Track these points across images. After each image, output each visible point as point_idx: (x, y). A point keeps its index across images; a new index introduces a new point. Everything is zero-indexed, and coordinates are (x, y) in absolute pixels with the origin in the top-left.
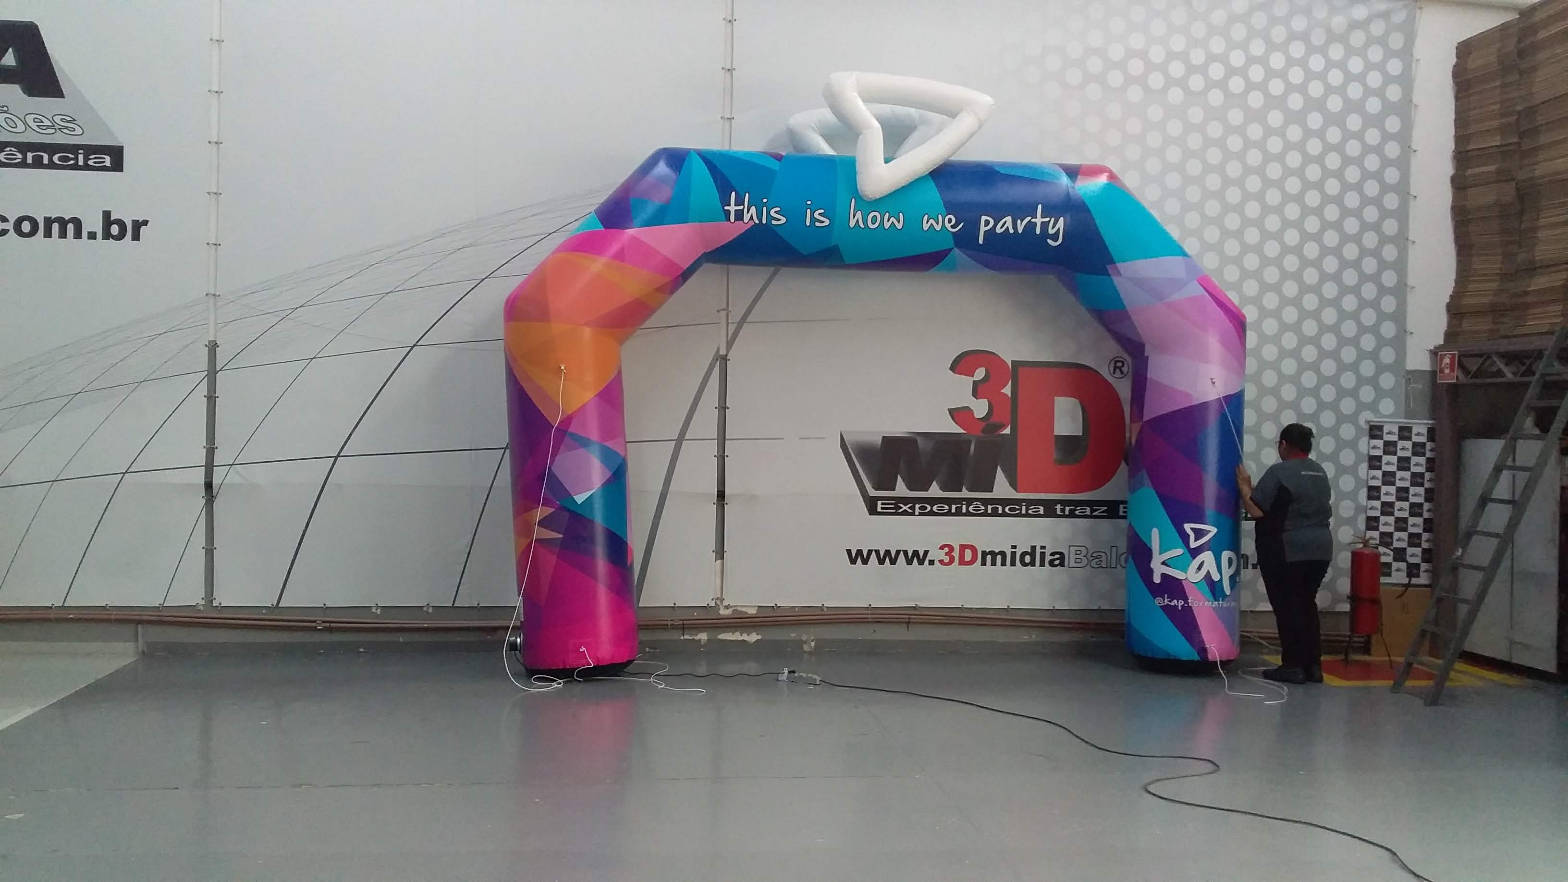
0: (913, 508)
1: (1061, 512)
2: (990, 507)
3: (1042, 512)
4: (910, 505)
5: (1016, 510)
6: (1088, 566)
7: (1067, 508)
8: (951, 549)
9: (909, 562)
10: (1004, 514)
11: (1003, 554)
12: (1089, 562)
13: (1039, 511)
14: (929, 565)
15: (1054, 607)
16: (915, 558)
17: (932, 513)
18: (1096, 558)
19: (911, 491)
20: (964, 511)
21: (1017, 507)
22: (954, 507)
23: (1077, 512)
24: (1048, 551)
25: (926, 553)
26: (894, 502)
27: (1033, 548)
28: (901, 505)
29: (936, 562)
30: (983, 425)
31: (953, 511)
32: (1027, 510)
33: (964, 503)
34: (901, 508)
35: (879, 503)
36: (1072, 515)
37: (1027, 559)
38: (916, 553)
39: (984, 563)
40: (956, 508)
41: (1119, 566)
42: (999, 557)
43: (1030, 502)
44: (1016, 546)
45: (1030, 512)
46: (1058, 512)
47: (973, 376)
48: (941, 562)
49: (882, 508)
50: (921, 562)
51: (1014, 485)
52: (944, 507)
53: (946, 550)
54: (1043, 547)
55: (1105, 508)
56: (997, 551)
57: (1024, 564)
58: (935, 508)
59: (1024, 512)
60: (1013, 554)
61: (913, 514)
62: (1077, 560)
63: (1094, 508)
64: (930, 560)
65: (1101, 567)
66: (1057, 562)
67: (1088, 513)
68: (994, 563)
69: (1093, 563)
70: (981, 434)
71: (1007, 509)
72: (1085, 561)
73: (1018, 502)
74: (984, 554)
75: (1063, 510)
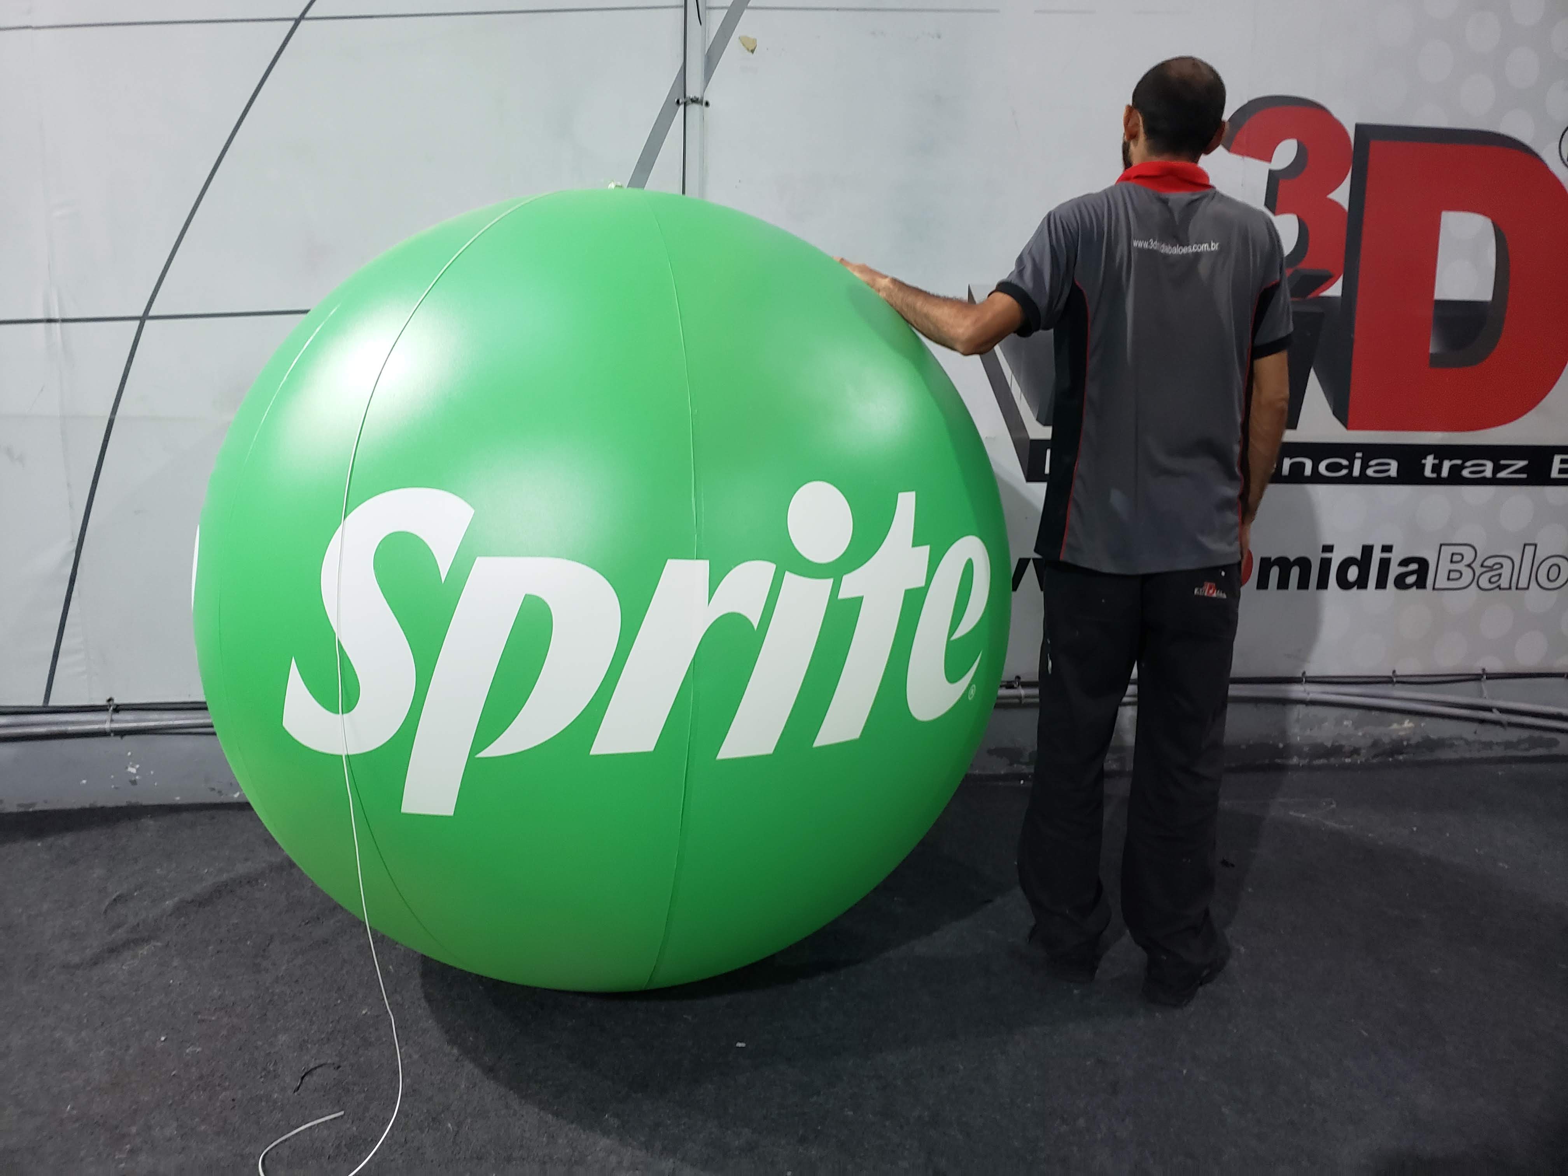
1: (1432, 472)
2: (1287, 463)
3: (1393, 472)
5: (1339, 467)
6: (1474, 584)
7: (1447, 465)
12: (1476, 579)
13: (1388, 470)
15: (1394, 672)
18: (1491, 569)
21: (1345, 462)
23: (1465, 473)
24: (1396, 557)
32: (1364, 467)
35: (1048, 453)
36: (1455, 478)
37: (1353, 573)
41: (1533, 583)
43: (1371, 451)
45: (1370, 472)
46: (1428, 473)
47: (1269, 160)
51: (1341, 412)
55: (1522, 463)
57: (1344, 584)
59: (1356, 472)
62: (1453, 576)
63: (1503, 462)
65: (1499, 587)
66: (1411, 579)
67: (1488, 473)
69: (1484, 582)
71: (1322, 468)
72: (1468, 574)
73: (1347, 450)
75: (1437, 468)
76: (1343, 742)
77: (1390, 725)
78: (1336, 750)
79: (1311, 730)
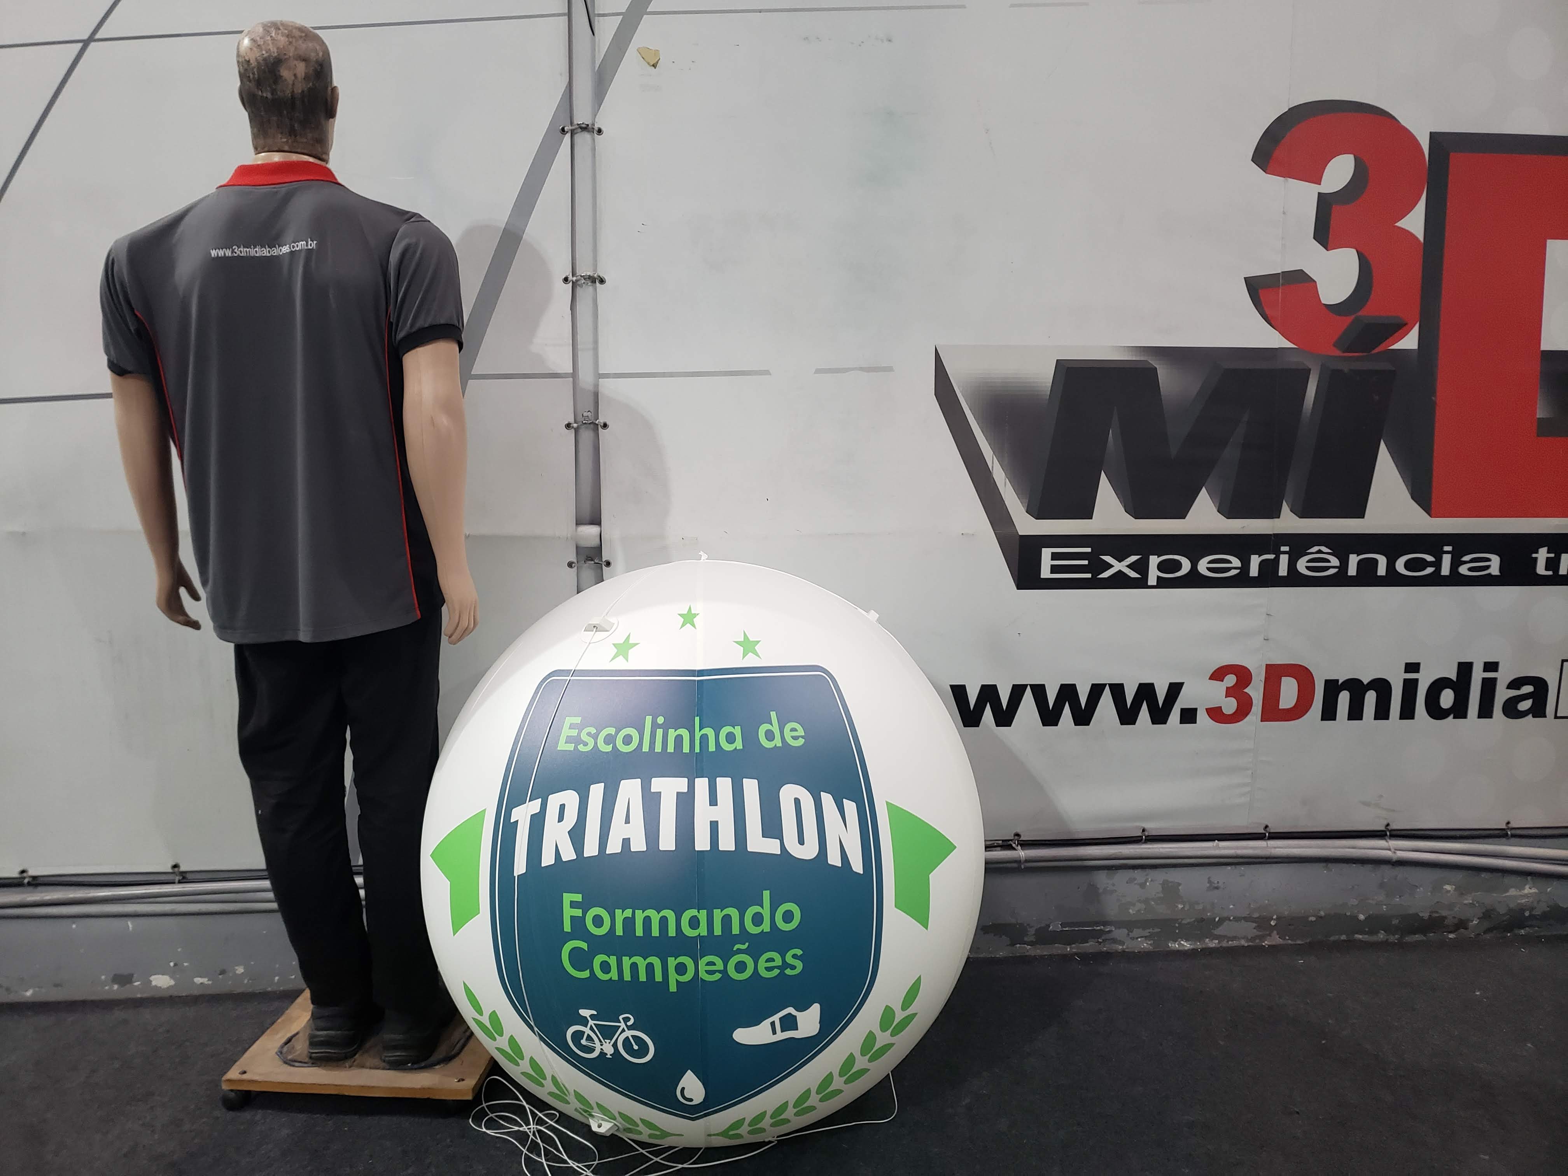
0: (1141, 567)
1: (1547, 569)
2: (1354, 560)
3: (1495, 571)
4: (1134, 558)
8: (1243, 675)
9: (1127, 716)
10: (1393, 579)
11: (1382, 687)
13: (1488, 567)
14: (1182, 721)
15: (1508, 822)
16: (1145, 706)
17: (1194, 580)
19: (1136, 519)
20: (1283, 571)
21: (1429, 558)
22: (1255, 561)
24: (1503, 677)
25: (1175, 689)
26: (1089, 550)
27: (1465, 669)
28: (1108, 559)
29: (1202, 716)
30: (1344, 322)
31: (1254, 571)
32: (1456, 563)
33: (1283, 549)
34: (1111, 566)
35: (1046, 553)
37: (1447, 699)
38: (1146, 691)
39: (1329, 713)
40: (1262, 564)
42: (1371, 698)
43: (1465, 544)
44: (1418, 664)
45: (1463, 570)
46: (1541, 569)
47: (1318, 181)
48: (1216, 714)
49: (1054, 569)
50: (1159, 716)
51: (1421, 495)
52: (1229, 562)
53: (1231, 680)
54: (1491, 666)
56: (1365, 682)
58: (1203, 566)
59: (1445, 570)
60: (1410, 687)
61: (1141, 583)
64: (1182, 709)
66: (1525, 705)
68: (1356, 713)
70: (1338, 353)
71: (1400, 565)
73: (1431, 543)
74: (1332, 688)
75: (1552, 564)
76: (1444, 913)
77: (1507, 891)
78: (1434, 924)
79: (1400, 897)
